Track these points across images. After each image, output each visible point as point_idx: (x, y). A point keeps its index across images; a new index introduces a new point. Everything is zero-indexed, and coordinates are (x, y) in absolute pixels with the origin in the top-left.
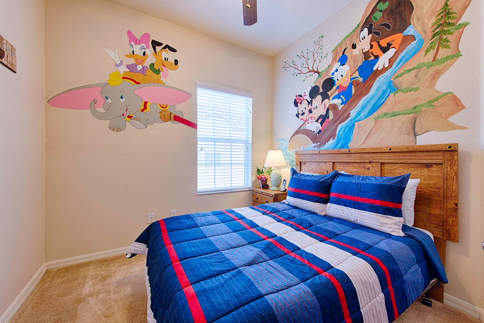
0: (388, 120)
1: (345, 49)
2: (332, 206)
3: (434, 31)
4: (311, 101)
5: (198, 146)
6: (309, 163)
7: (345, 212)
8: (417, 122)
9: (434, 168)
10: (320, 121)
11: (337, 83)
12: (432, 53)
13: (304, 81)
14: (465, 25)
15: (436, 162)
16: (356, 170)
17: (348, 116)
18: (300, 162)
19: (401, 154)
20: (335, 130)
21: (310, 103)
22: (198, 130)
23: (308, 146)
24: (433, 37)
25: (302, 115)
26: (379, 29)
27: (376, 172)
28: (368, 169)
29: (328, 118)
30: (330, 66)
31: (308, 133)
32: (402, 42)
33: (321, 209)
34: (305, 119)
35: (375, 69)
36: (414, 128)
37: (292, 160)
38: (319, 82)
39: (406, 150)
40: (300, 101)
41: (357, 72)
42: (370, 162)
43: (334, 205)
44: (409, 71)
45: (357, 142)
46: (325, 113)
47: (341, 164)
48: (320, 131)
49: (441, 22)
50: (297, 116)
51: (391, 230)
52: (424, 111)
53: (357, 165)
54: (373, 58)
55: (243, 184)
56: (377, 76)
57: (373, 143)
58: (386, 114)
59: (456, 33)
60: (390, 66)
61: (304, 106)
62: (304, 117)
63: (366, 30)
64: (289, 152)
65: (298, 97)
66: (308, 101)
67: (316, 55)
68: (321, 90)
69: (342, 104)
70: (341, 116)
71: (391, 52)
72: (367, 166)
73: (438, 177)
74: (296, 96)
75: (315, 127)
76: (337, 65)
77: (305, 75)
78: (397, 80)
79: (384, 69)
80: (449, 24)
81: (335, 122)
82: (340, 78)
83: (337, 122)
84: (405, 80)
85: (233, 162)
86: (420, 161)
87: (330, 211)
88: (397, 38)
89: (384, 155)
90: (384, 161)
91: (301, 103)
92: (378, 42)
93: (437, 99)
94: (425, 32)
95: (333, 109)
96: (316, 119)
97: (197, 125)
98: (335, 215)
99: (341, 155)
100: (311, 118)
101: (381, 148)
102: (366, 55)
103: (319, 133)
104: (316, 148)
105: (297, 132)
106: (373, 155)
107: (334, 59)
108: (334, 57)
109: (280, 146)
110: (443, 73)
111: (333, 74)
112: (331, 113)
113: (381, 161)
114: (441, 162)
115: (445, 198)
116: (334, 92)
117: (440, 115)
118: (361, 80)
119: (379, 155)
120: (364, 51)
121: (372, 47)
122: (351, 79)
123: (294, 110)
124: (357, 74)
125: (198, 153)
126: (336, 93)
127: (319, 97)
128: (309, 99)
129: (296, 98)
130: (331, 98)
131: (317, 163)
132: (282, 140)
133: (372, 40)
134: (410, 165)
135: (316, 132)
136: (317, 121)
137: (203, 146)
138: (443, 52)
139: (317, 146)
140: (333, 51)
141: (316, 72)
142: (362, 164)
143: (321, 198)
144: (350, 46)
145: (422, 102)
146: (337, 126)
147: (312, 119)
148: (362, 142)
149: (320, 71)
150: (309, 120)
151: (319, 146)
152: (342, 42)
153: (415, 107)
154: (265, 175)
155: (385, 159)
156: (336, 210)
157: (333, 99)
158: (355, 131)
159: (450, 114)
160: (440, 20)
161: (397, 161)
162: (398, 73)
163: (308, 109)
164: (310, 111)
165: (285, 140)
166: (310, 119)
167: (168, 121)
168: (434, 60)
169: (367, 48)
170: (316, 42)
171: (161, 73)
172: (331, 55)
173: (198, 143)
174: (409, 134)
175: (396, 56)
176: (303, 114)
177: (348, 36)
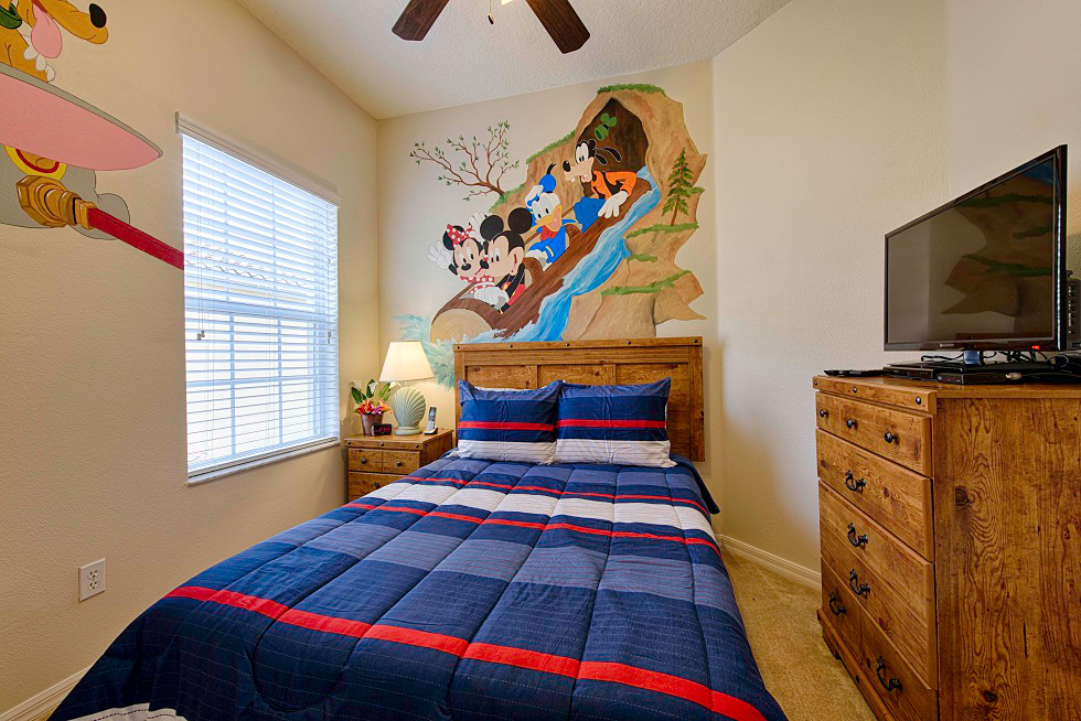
0: (619, 298)
1: (551, 167)
2: (567, 444)
3: (671, 186)
4: (486, 244)
5: (188, 325)
6: (486, 368)
7: (591, 449)
8: (656, 304)
9: (679, 369)
10: (506, 286)
11: (539, 223)
12: (670, 214)
13: (468, 199)
14: (702, 191)
15: (682, 360)
16: (578, 377)
17: (560, 284)
18: (466, 367)
19: (642, 350)
20: (538, 305)
21: (483, 247)
22: (187, 270)
23: (481, 335)
24: (671, 193)
25: (464, 268)
26: (604, 154)
27: (609, 378)
28: (597, 374)
29: (523, 283)
30: (524, 188)
31: (480, 307)
32: (635, 186)
33: (547, 452)
34: (471, 279)
35: (600, 214)
36: (653, 313)
37: (441, 363)
38: (503, 210)
39: (649, 344)
40: (459, 240)
41: (573, 212)
42: (601, 364)
43: (571, 442)
44: (645, 231)
45: (575, 330)
46: (515, 273)
47: (553, 368)
48: (506, 307)
49: (678, 177)
50: (453, 268)
51: (660, 461)
52: (664, 292)
53: (579, 368)
54: (596, 196)
55: (312, 434)
56: (604, 228)
57: (599, 334)
58: (617, 289)
59: (693, 197)
60: (621, 217)
61: (466, 252)
62: (470, 274)
63: (584, 147)
64: (433, 345)
65: (454, 230)
66: (478, 244)
67: (493, 157)
68: (507, 228)
69: (548, 261)
70: (547, 282)
71: (622, 197)
72: (596, 369)
73: (683, 380)
74: (449, 227)
75: (495, 297)
76: (537, 189)
77: (472, 188)
78: (631, 240)
79: (613, 220)
80: (686, 183)
81: (536, 293)
82: (543, 214)
83: (541, 293)
84: (642, 243)
85: (284, 373)
86: (664, 360)
87: (564, 454)
88: (628, 178)
89: (619, 351)
90: (621, 361)
91: (461, 244)
92: (604, 174)
93: (676, 277)
94: (662, 183)
95: (531, 267)
96: (498, 282)
97: (181, 255)
98: (574, 459)
99: (552, 353)
100: (487, 278)
101: (618, 341)
102: (587, 188)
103: (504, 309)
104: (499, 339)
105: (455, 303)
106: (605, 351)
107: (532, 176)
108: (531, 171)
109: (405, 332)
110: (682, 244)
111: (530, 203)
112: (528, 274)
113: (616, 361)
114: (687, 360)
115: (692, 407)
116: (533, 237)
117: (680, 298)
118: (580, 227)
119: (614, 351)
120: (583, 181)
121: (594, 178)
122: (564, 221)
123: (446, 257)
124: (572, 215)
125: (188, 346)
126: (538, 239)
127: (503, 241)
128: (482, 241)
129: (448, 231)
130: (527, 246)
131: (505, 368)
132: (412, 317)
133: (594, 168)
134: (654, 366)
135: (498, 308)
136: (500, 285)
137: (206, 326)
138: (681, 218)
139: (501, 335)
140: (529, 161)
141: (493, 189)
142: (588, 367)
143: (545, 433)
144: (559, 166)
145: (662, 279)
146: (541, 300)
147: (487, 280)
148: (584, 330)
149: (502, 189)
150: (481, 281)
151: (506, 335)
152: (545, 151)
153: (653, 284)
154: (377, 402)
155: (622, 357)
156: (576, 449)
157: (532, 248)
158: (572, 310)
159: (690, 300)
160: (677, 173)
161: (637, 361)
162: (632, 231)
163: (478, 258)
164: (484, 265)
165: (419, 319)
166: (484, 279)
167: (60, 223)
168: (672, 224)
169: (588, 178)
170: (493, 130)
171: (24, 29)
172: (524, 169)
173: (188, 314)
174: (647, 322)
175: (628, 204)
176: (467, 267)
177: (555, 145)
